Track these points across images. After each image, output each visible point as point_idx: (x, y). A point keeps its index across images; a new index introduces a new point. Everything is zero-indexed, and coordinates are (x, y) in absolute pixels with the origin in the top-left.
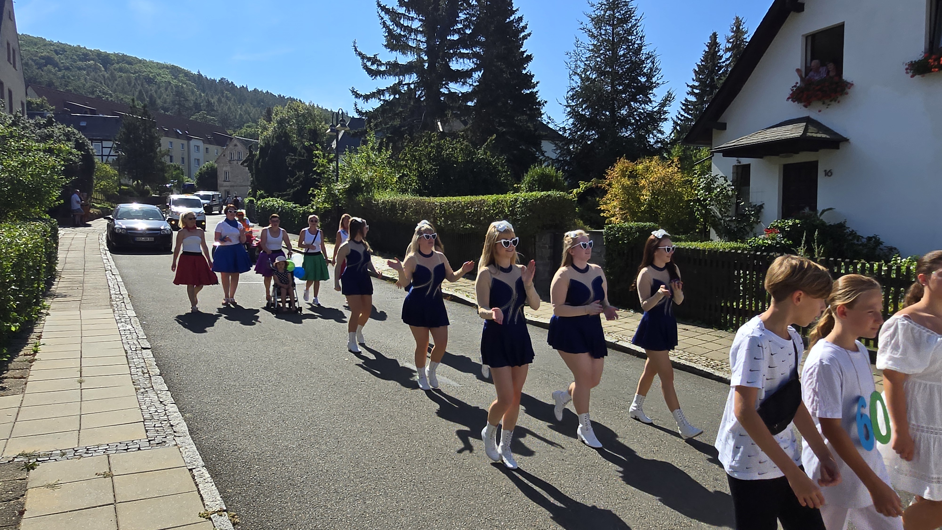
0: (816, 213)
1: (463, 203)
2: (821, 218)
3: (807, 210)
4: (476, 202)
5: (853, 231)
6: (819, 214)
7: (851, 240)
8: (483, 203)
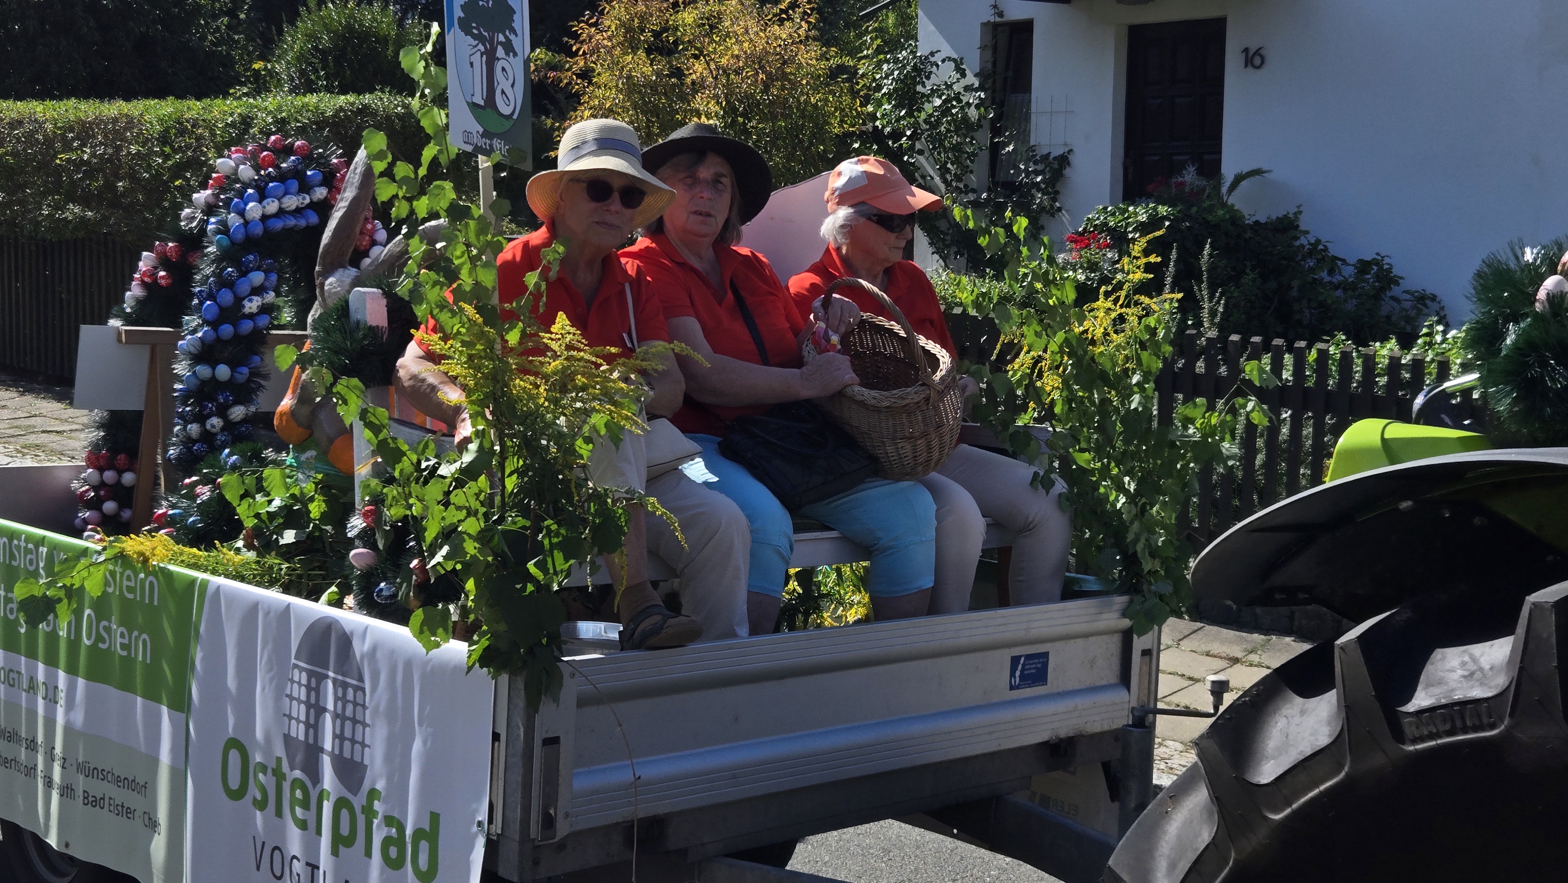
0: (1218, 187)
1: (49, 126)
2: (1230, 202)
3: (1190, 176)
4: (98, 121)
5: (1318, 242)
6: (1224, 190)
7: (1312, 270)
8: (126, 129)
